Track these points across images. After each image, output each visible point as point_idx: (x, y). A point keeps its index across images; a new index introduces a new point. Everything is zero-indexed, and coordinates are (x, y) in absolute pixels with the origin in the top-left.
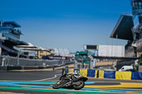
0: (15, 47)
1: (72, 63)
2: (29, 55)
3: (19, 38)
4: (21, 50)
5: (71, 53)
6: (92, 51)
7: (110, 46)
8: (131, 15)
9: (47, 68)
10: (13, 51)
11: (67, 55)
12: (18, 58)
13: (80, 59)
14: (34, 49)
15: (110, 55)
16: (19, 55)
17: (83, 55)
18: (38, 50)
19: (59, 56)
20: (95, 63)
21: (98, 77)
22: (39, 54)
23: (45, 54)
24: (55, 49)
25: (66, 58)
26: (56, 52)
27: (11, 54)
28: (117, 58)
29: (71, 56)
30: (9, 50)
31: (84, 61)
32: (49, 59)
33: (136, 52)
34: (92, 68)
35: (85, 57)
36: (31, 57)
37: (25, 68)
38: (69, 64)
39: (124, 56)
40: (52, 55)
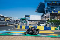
1: (19, 23)
2: (1, 20)
5: (19, 19)
6: (28, 18)
7: (35, 16)
8: (44, 2)
9: (9, 25)
11: (17, 20)
13: (22, 21)
14: (3, 17)
15: (35, 20)
17: (23, 19)
18: (5, 18)
19: (14, 20)
20: (29, 23)
23: (8, 19)
25: (17, 21)
26: (12, 18)
28: (38, 21)
31: (24, 22)
33: (46, 18)
34: (27, 25)
35: (24, 20)
39: (41, 20)
40: (11, 19)
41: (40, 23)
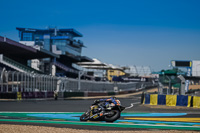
0: (74, 65)
1: (156, 87)
2: (95, 76)
3: (80, 52)
4: (82, 68)
5: (154, 73)
6: (183, 69)
10: (71, 71)
11: (148, 76)
12: (79, 80)
13: (166, 81)
14: (101, 67)
16: (80, 76)
17: (170, 75)
18: (107, 69)
19: (137, 77)
20: (187, 86)
21: (192, 105)
22: (109, 73)
23: (117, 73)
24: (131, 67)
25: (147, 79)
27: (69, 75)
29: (154, 76)
30: (66, 69)
31: (172, 84)
32: (123, 81)
34: (183, 94)
36: (98, 79)
37: (90, 95)
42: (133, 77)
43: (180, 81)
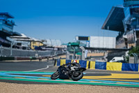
0: (8, 38)
1: (64, 54)
2: (22, 46)
3: (12, 29)
4: (14, 40)
5: (64, 44)
6: (84, 42)
7: (101, 38)
8: (122, 7)
10: (6, 42)
11: (59, 46)
12: (11, 49)
13: (72, 50)
14: (27, 39)
15: (101, 47)
16: (12, 45)
17: (74, 46)
18: (31, 41)
19: (51, 47)
20: (86, 54)
21: (89, 67)
22: (32, 44)
23: (37, 44)
24: (48, 40)
26: (49, 43)
27: (5, 45)
28: (108, 49)
29: (63, 47)
30: (3, 41)
31: (76, 52)
32: (41, 50)
34: (83, 59)
35: (76, 48)
36: (24, 48)
37: (18, 59)
38: (61, 54)
39: (115, 47)
40: (45, 46)
41: (112, 53)
42: (49, 47)
43: (81, 51)
